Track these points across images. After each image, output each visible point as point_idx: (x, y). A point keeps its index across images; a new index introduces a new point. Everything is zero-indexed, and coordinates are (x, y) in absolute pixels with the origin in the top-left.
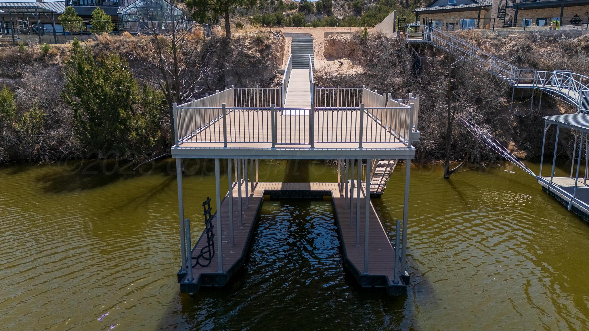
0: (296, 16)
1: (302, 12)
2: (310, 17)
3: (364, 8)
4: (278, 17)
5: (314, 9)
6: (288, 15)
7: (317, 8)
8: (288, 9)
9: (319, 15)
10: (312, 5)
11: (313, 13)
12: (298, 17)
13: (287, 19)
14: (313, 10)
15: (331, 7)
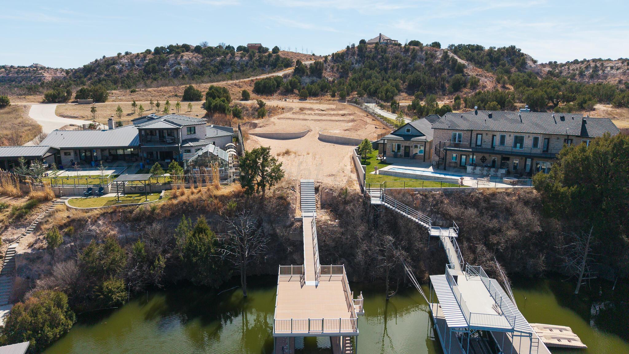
1: (297, 73)
3: (350, 69)
10: (306, 67)
15: (322, 69)
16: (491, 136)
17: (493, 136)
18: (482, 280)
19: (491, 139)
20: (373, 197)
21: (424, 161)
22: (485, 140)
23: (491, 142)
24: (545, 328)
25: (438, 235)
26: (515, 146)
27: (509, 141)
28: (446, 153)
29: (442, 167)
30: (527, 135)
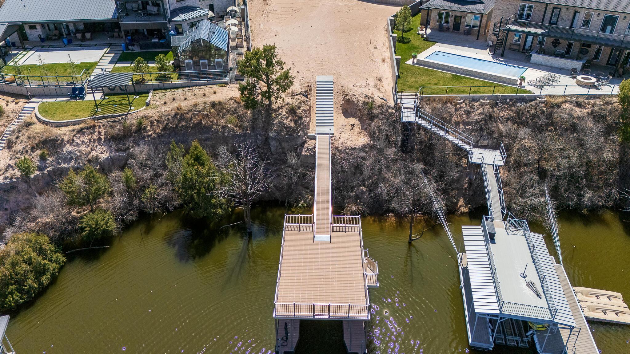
16: (573, 12)
17: (576, 12)
18: (525, 236)
19: (571, 17)
20: (404, 108)
21: (477, 39)
22: (564, 17)
23: (571, 20)
24: (591, 294)
25: (480, 162)
26: (603, 29)
27: (597, 21)
28: (507, 34)
29: (500, 51)
30: (623, 15)
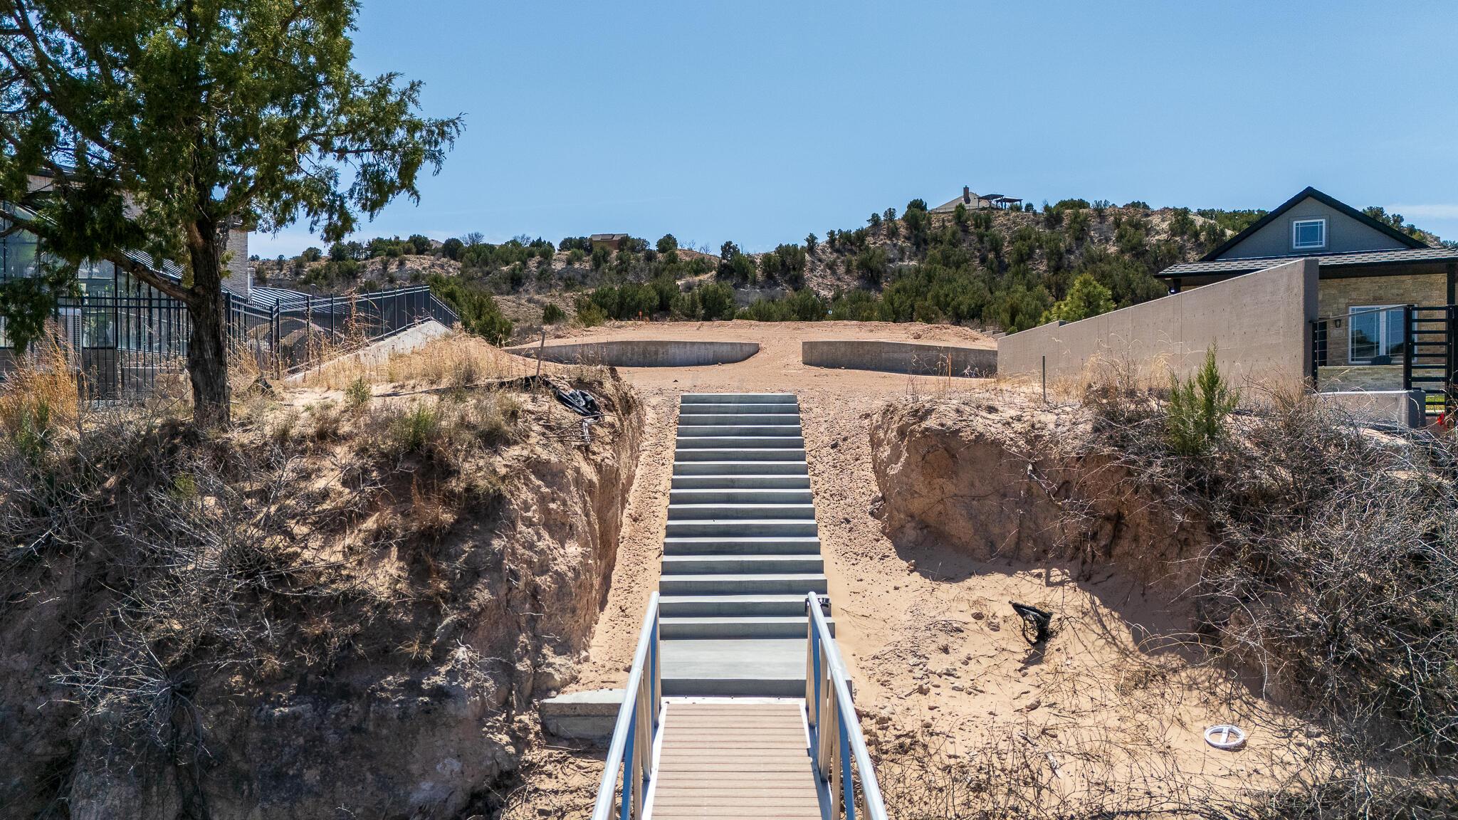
0: (711, 289)
1: (725, 279)
2: (748, 293)
3: (885, 271)
4: (660, 293)
5: (759, 272)
6: (689, 288)
7: (764, 271)
8: (690, 273)
9: (769, 288)
10: (753, 262)
11: (754, 283)
12: (716, 291)
13: (687, 296)
14: (755, 276)
15: (801, 269)
